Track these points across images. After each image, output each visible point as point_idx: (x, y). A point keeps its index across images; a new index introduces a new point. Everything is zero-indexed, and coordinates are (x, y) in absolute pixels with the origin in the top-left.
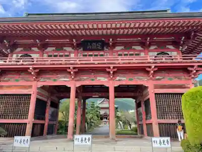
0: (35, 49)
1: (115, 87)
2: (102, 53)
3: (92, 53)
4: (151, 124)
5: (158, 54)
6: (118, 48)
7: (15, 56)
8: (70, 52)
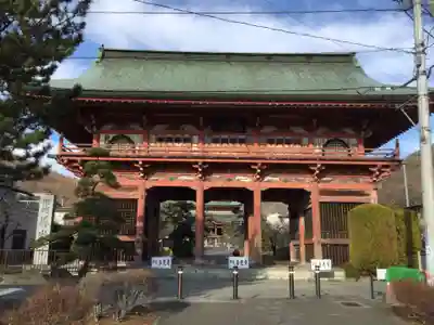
0: (137, 127)
1: (262, 192)
2: (243, 137)
3: (226, 137)
4: (313, 244)
5: (328, 142)
6: (267, 130)
7: (102, 137)
8: (192, 135)
